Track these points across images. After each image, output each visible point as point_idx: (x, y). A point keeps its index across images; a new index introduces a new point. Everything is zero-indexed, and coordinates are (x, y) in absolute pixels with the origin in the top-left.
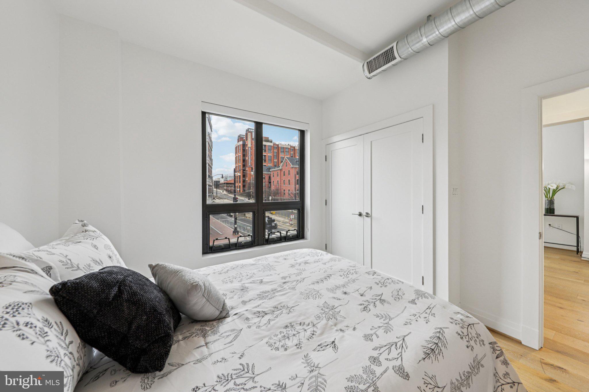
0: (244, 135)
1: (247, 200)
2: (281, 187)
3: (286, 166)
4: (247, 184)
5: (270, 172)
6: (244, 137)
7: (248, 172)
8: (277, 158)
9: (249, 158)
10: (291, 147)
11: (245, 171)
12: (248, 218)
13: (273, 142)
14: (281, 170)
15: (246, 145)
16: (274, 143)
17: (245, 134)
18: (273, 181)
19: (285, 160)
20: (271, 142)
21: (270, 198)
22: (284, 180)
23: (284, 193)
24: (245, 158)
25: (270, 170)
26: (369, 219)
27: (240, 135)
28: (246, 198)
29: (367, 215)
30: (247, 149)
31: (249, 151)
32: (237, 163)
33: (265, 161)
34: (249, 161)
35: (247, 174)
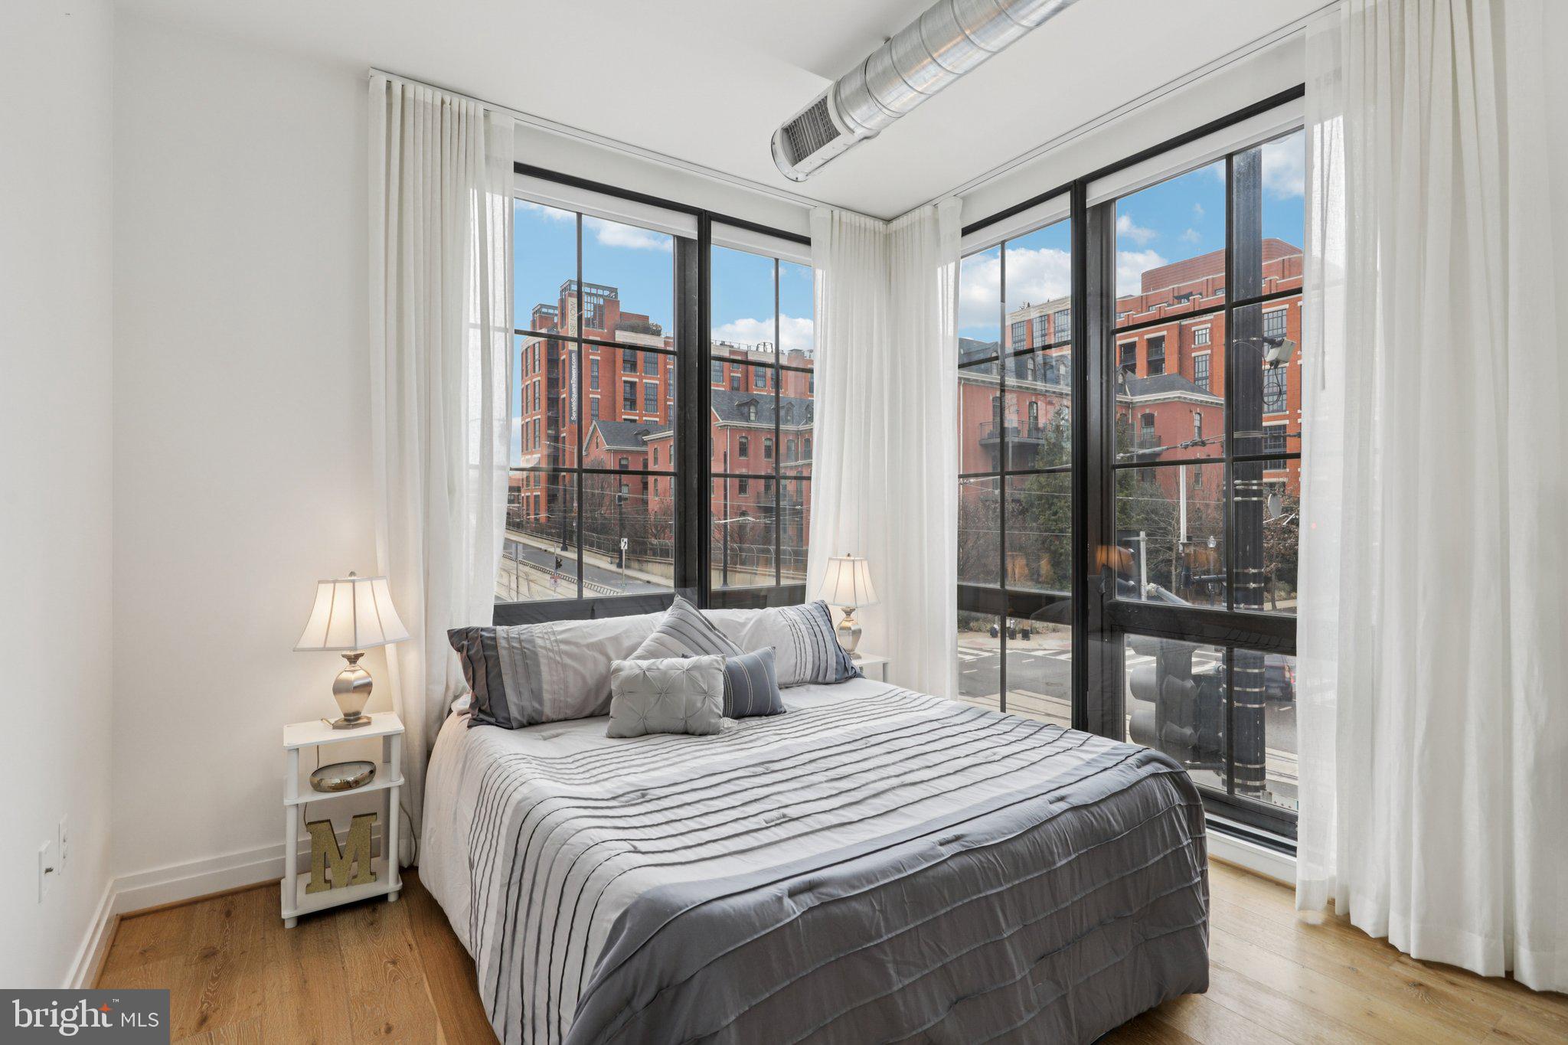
0: (554, 308)
5: (645, 443)
6: (556, 312)
9: (571, 394)
10: (732, 352)
11: (557, 441)
15: (561, 345)
17: (557, 304)
20: (658, 333)
21: (623, 544)
24: (558, 393)
25: (647, 439)
27: (542, 306)
30: (564, 360)
31: (571, 365)
32: (527, 413)
33: (632, 403)
34: (571, 403)
35: (564, 451)
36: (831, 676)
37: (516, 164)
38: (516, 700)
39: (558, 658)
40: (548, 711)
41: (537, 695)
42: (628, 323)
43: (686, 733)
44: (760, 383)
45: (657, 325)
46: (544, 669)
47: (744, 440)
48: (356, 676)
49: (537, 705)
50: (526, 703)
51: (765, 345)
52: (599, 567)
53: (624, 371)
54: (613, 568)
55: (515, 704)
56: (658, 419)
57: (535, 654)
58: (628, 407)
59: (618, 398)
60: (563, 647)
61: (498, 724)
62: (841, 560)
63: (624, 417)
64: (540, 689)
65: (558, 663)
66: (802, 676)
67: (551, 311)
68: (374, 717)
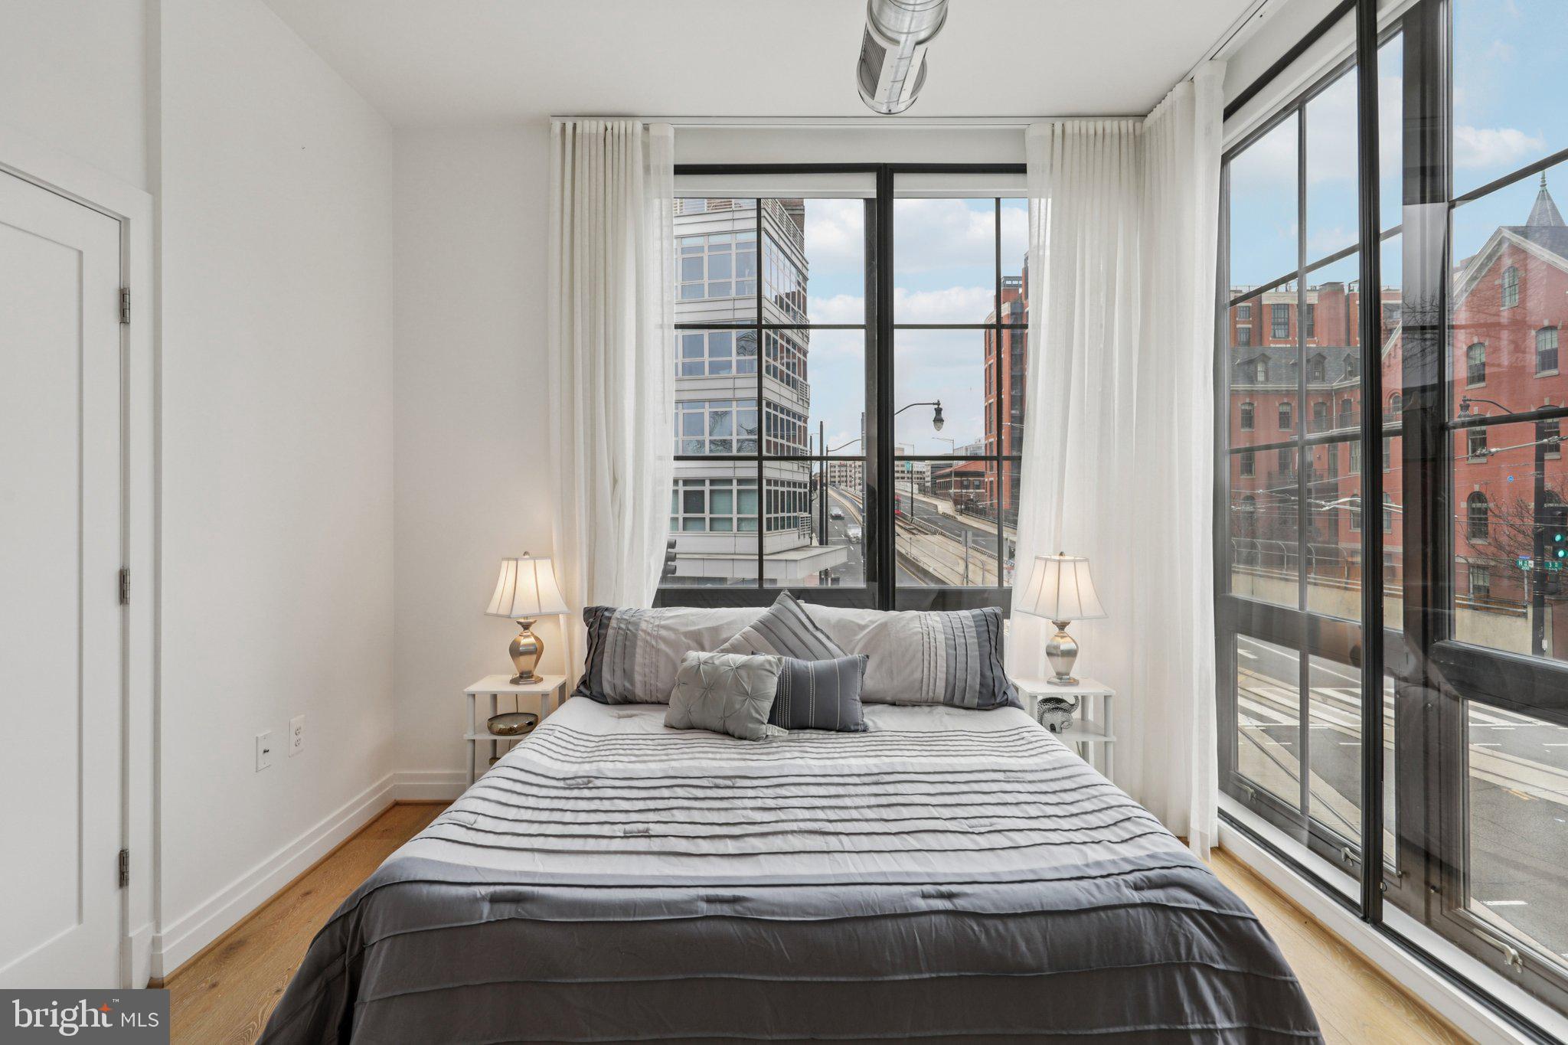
6: (1021, 282)
15: (1024, 317)
32: (990, 394)
36: (972, 699)
37: (676, 167)
38: (609, 678)
39: (654, 643)
40: (640, 692)
41: (628, 675)
43: (726, 733)
44: (1281, 333)
46: (639, 651)
47: (1247, 407)
48: (527, 641)
49: (627, 685)
50: (618, 682)
55: (609, 682)
57: (635, 636)
60: (663, 633)
61: (592, 698)
62: (1046, 560)
64: (632, 670)
65: (653, 646)
66: (931, 694)
67: (1015, 282)
68: (544, 677)
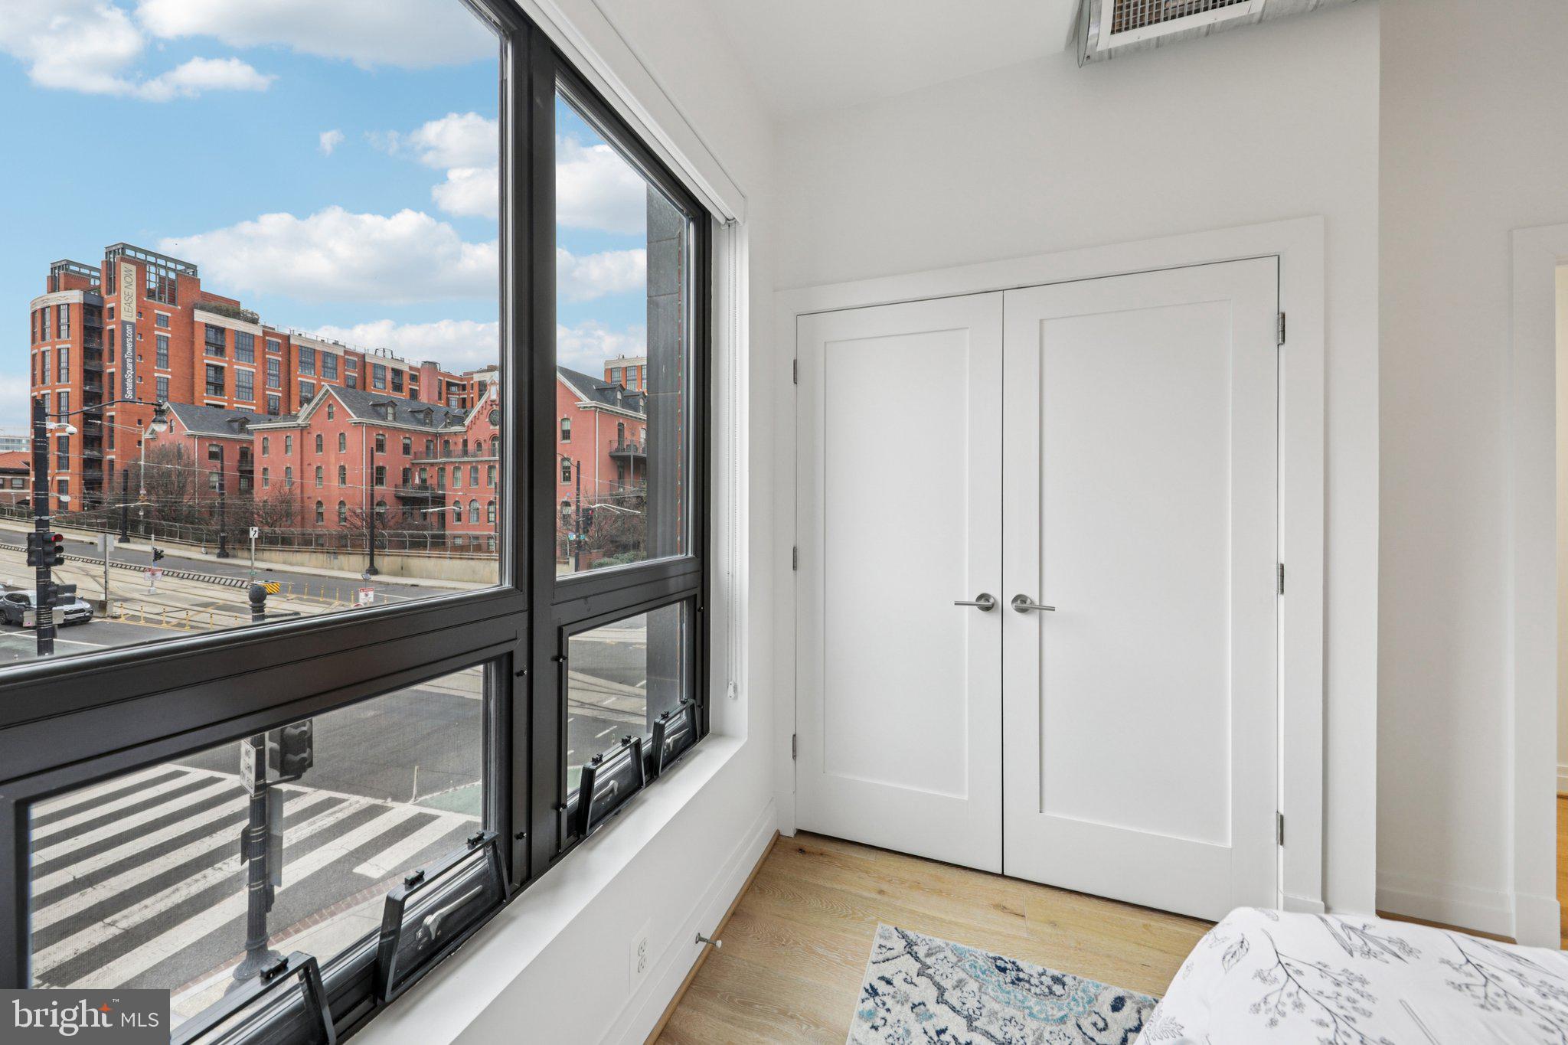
0: (90, 268)
1: (116, 543)
2: (302, 491)
3: (330, 415)
4: (111, 475)
5: (250, 432)
6: (95, 273)
7: (117, 426)
8: (283, 383)
9: (124, 369)
10: (346, 352)
11: (100, 419)
12: (122, 620)
13: (261, 322)
14: (303, 429)
15: (105, 313)
16: (264, 327)
17: (97, 265)
18: (265, 469)
19: (325, 394)
20: (254, 321)
21: (252, 533)
22: (318, 468)
23: (321, 514)
24: (101, 367)
25: (250, 426)
26: (1030, 621)
28: (110, 537)
29: (1022, 604)
30: (112, 330)
31: (124, 337)
33: (219, 388)
34: (124, 380)
35: (112, 430)
42: (213, 304)
44: (379, 385)
45: (252, 313)
47: (380, 437)
51: (384, 351)
52: (190, 559)
53: (207, 353)
54: (213, 558)
56: (254, 408)
58: (212, 392)
59: (197, 380)
63: (206, 401)
67: (86, 271)
